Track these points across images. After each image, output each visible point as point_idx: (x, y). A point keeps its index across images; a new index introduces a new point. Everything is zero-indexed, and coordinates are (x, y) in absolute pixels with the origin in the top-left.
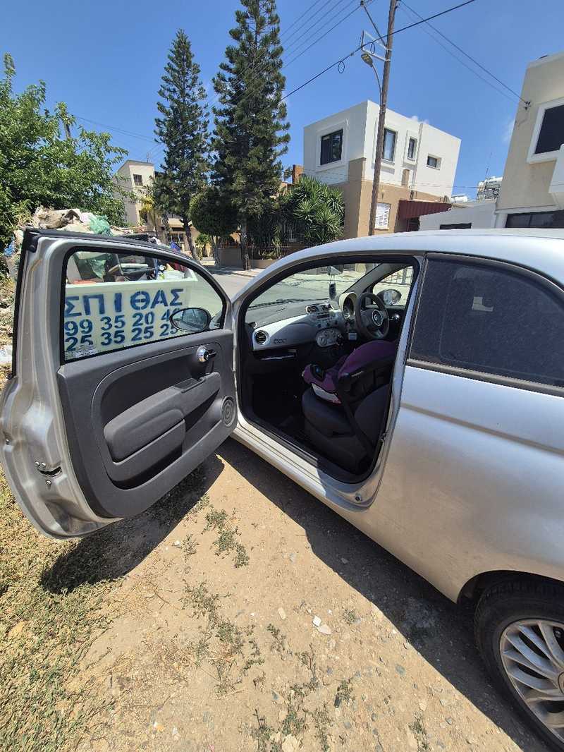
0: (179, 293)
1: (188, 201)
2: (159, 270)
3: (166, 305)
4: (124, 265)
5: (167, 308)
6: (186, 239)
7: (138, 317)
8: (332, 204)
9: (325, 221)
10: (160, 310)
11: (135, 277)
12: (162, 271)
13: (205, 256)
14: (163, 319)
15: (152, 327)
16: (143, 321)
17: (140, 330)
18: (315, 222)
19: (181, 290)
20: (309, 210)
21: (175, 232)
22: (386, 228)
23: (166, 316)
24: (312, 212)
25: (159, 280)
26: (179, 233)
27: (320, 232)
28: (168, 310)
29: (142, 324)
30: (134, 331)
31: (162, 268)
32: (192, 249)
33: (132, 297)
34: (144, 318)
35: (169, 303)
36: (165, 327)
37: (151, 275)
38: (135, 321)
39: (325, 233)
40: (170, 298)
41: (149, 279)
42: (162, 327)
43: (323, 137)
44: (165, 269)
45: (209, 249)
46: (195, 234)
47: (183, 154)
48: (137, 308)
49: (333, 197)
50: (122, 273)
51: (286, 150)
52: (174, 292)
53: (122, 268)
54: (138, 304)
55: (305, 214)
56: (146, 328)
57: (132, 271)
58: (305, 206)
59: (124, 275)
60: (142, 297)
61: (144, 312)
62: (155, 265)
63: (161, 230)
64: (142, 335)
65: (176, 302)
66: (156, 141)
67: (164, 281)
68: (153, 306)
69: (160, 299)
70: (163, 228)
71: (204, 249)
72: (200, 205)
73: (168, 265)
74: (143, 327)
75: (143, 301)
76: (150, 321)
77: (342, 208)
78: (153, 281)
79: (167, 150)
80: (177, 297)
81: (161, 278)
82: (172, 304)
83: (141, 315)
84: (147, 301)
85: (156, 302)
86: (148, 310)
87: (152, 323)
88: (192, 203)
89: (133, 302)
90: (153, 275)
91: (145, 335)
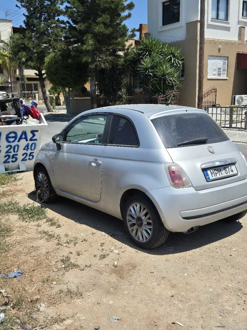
0: (35, 133)
1: (44, 57)
2: (24, 119)
3: (27, 140)
4: (4, 116)
5: (27, 142)
6: (40, 90)
7: (9, 147)
8: (171, 59)
9: (164, 75)
10: (23, 143)
11: (9, 123)
12: (26, 119)
13: (58, 104)
14: (24, 149)
15: (17, 155)
16: (12, 150)
17: (9, 156)
18: (155, 76)
19: (37, 131)
20: (149, 66)
21: (30, 82)
22: (225, 77)
23: (26, 148)
24: (152, 68)
25: (24, 125)
26: (33, 82)
27: (159, 84)
28: (28, 144)
29: (11, 152)
30: (5, 156)
31: (25, 117)
32: (45, 99)
33: (6, 135)
34: (12, 148)
35: (29, 139)
36: (25, 155)
37: (18, 122)
38: (7, 150)
39: (164, 84)
40: (29, 136)
41: (17, 124)
42: (23, 155)
43: (164, 3)
44: (27, 118)
45: (62, 98)
46: (49, 86)
47: (41, 16)
48: (9, 142)
49: (172, 53)
50: (3, 121)
51: (129, 16)
52: (33, 132)
53: (3, 118)
54: (10, 140)
55: (146, 69)
56: (13, 155)
57: (8, 119)
58: (146, 62)
59: (4, 122)
60: (13, 135)
61: (13, 144)
62: (22, 116)
63: (15, 80)
64: (10, 160)
65: (33, 139)
66: (17, 6)
67: (26, 125)
68: (19, 141)
69: (23, 136)
70: (18, 79)
71: (58, 98)
72: (54, 61)
73: (30, 116)
74: (11, 154)
75: (13, 137)
76: (16, 150)
77: (180, 62)
78: (20, 125)
79: (27, 14)
80: (34, 135)
81: (25, 123)
82: (31, 140)
83: (11, 146)
84: (15, 137)
85: (21, 138)
86: (16, 143)
87: (17, 151)
88: (47, 60)
89: (7, 137)
90: (19, 122)
91: (12, 160)
